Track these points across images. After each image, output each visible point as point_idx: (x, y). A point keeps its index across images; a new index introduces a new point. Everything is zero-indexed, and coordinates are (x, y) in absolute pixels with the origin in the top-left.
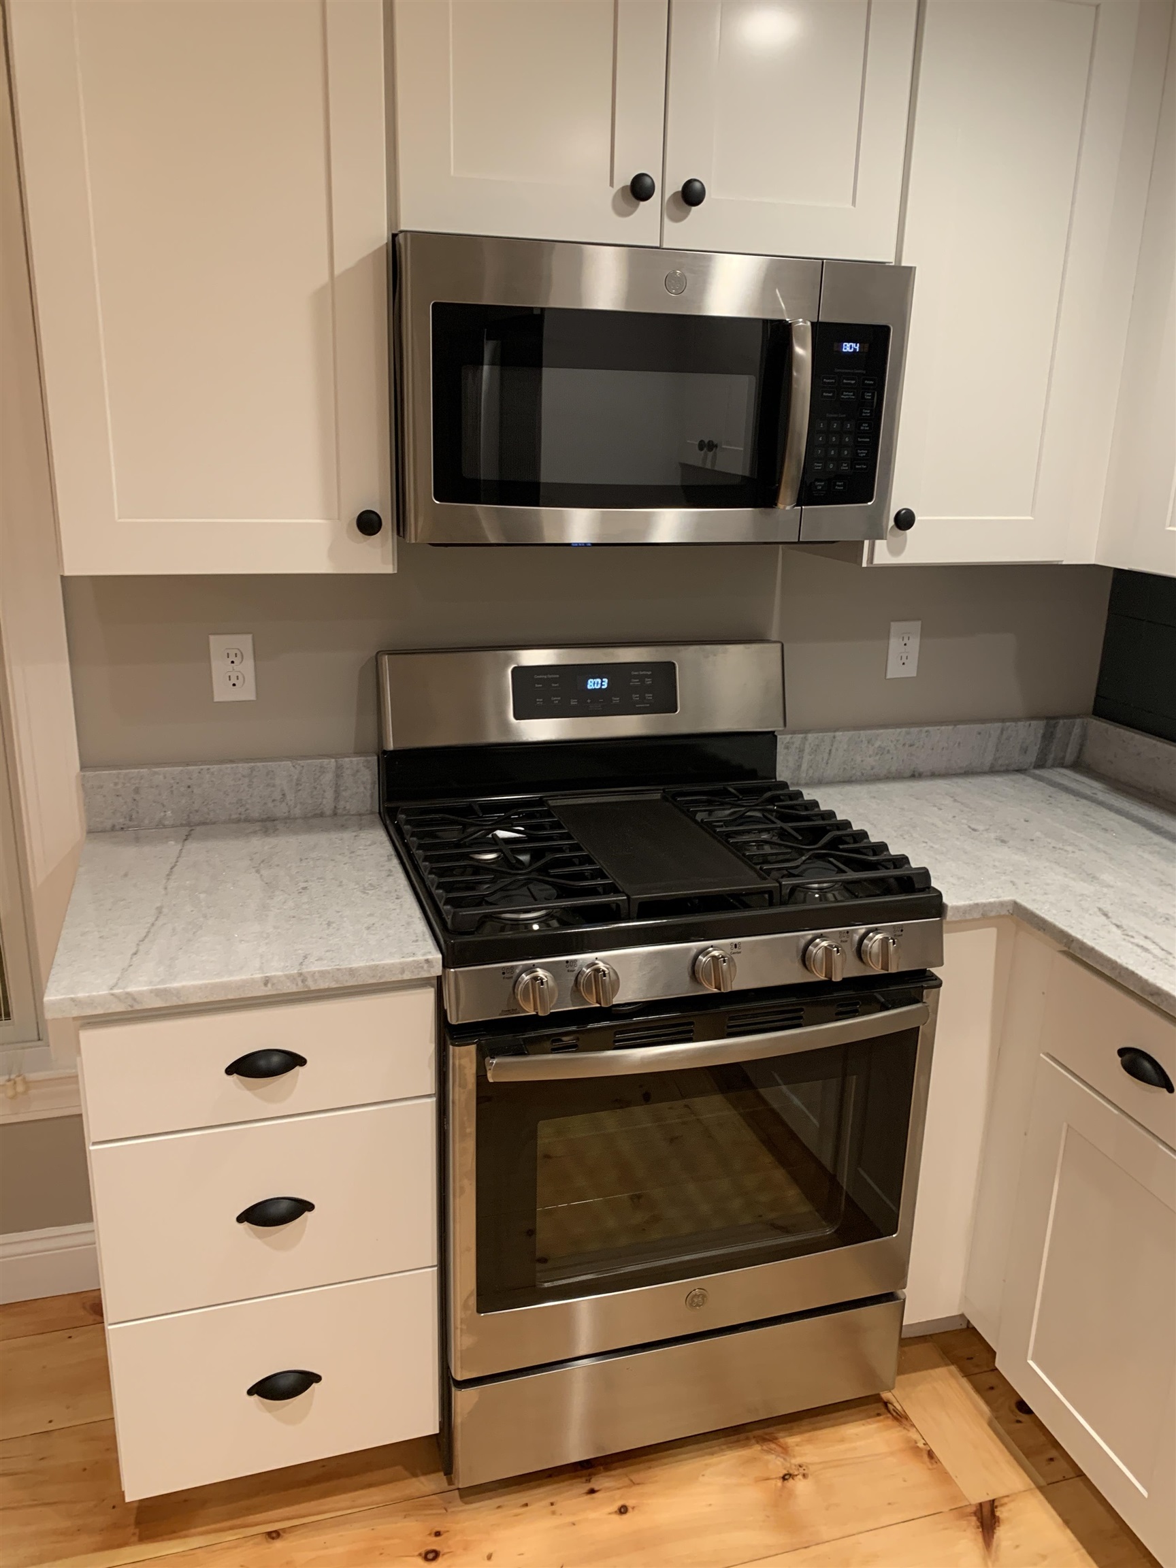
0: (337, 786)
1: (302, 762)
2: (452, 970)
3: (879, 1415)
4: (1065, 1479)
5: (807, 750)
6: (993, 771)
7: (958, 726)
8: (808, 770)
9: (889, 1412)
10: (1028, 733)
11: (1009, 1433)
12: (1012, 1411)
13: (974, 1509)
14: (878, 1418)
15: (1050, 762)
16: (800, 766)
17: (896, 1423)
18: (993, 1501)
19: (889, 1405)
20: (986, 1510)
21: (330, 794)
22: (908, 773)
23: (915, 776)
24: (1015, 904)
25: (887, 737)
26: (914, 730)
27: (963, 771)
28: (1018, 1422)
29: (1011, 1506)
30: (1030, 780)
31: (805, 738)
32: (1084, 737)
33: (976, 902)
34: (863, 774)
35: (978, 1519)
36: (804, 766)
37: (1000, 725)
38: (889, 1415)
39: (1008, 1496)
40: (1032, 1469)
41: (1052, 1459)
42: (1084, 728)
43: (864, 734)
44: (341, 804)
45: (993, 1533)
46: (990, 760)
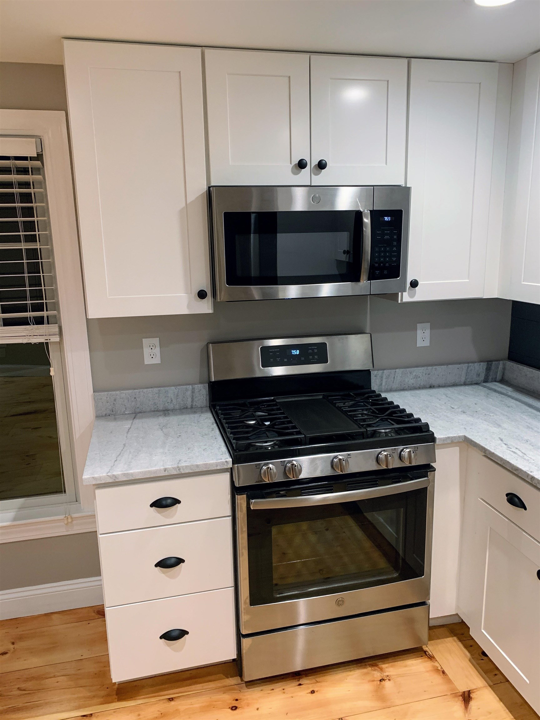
0: (193, 396)
1: (179, 387)
2: (236, 465)
3: (422, 656)
4: (501, 682)
5: (384, 377)
6: (465, 384)
7: (449, 366)
8: (385, 385)
9: (427, 655)
10: (480, 368)
11: (478, 664)
12: (480, 656)
13: (461, 694)
14: (422, 658)
15: (490, 380)
16: (381, 384)
17: (429, 660)
18: (470, 691)
19: (426, 653)
20: (466, 694)
21: (190, 400)
22: (428, 386)
23: (431, 387)
24: (465, 436)
25: (419, 371)
26: (430, 368)
27: (452, 385)
28: (482, 660)
29: (478, 693)
30: (480, 388)
31: (383, 372)
32: (504, 369)
33: (448, 436)
34: (409, 387)
35: (463, 698)
36: (384, 384)
37: (467, 365)
38: (426, 656)
39: (476, 689)
40: (487, 679)
41: (496, 675)
42: (504, 365)
43: (408, 370)
44: (194, 403)
45: (469, 703)
46: (463, 380)
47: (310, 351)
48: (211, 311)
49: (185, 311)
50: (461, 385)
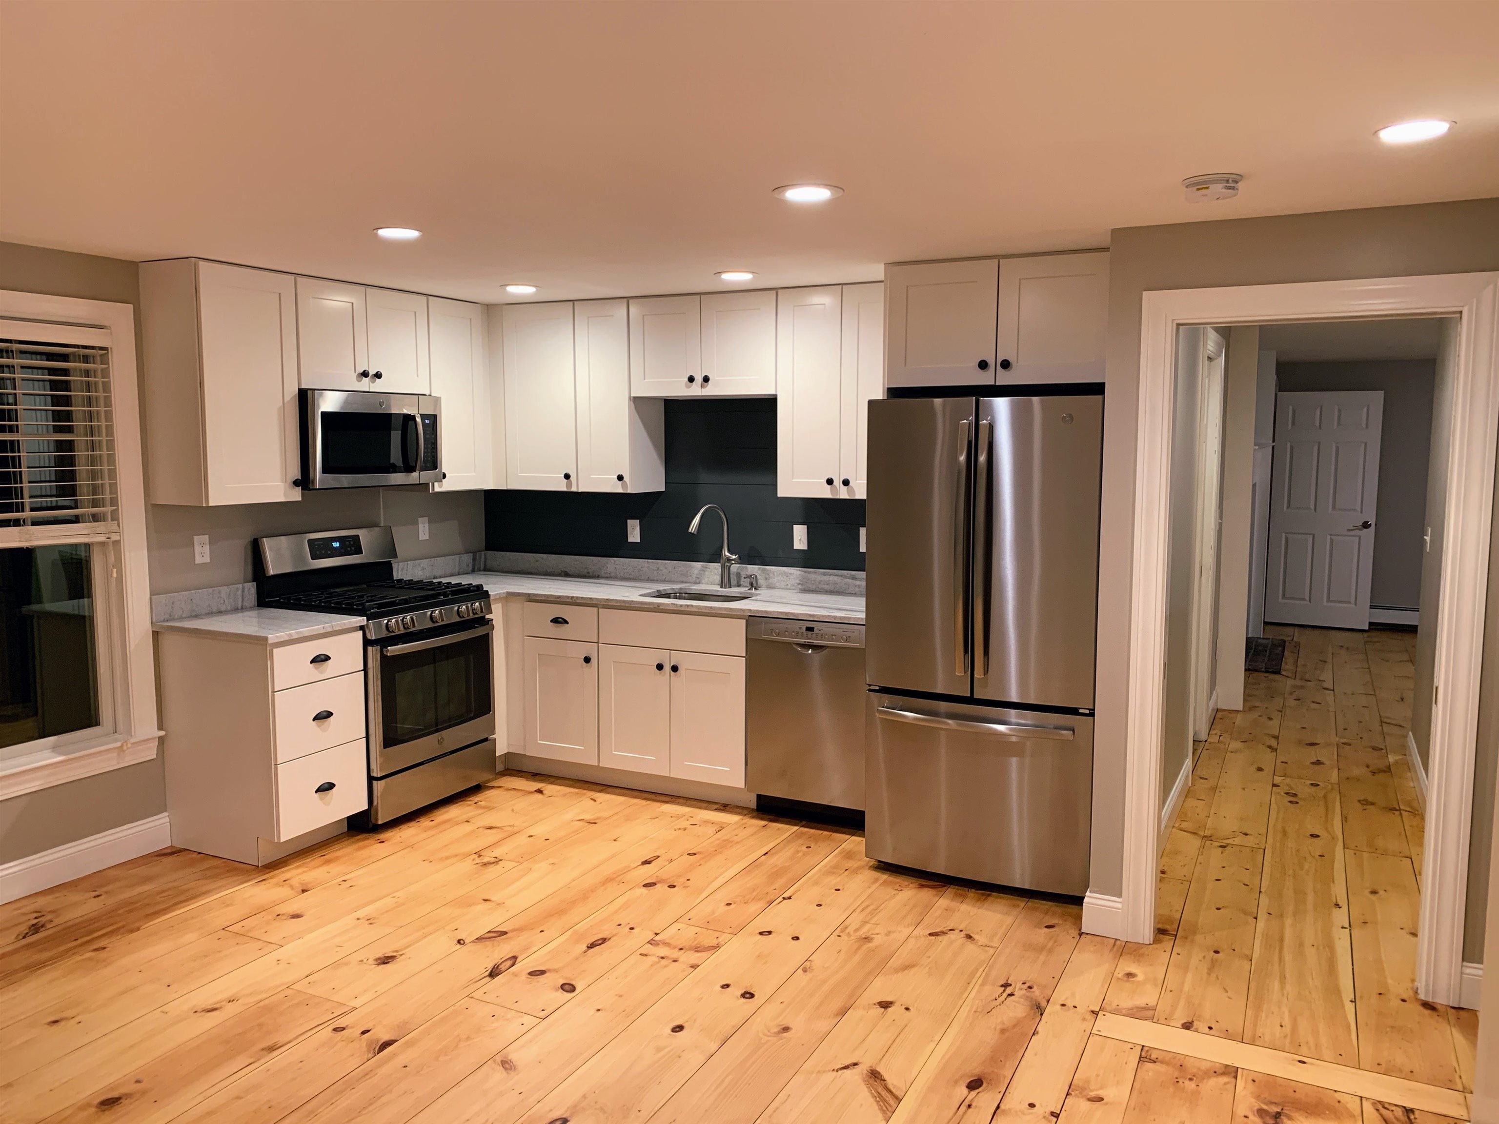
0: (243, 595)
1: (230, 586)
2: (370, 622)
5: (400, 569)
7: (446, 557)
10: (467, 558)
13: (533, 792)
15: (476, 570)
18: (539, 788)
19: (494, 786)
21: (240, 600)
24: (507, 592)
25: (425, 563)
26: (433, 559)
29: (544, 787)
31: (399, 565)
32: (486, 558)
33: (497, 594)
35: (537, 792)
37: (458, 556)
38: (493, 788)
40: (545, 781)
42: (485, 555)
43: (417, 561)
44: (245, 604)
45: (542, 793)
46: (457, 570)
47: (347, 543)
48: (300, 499)
49: (282, 499)
50: (456, 575)
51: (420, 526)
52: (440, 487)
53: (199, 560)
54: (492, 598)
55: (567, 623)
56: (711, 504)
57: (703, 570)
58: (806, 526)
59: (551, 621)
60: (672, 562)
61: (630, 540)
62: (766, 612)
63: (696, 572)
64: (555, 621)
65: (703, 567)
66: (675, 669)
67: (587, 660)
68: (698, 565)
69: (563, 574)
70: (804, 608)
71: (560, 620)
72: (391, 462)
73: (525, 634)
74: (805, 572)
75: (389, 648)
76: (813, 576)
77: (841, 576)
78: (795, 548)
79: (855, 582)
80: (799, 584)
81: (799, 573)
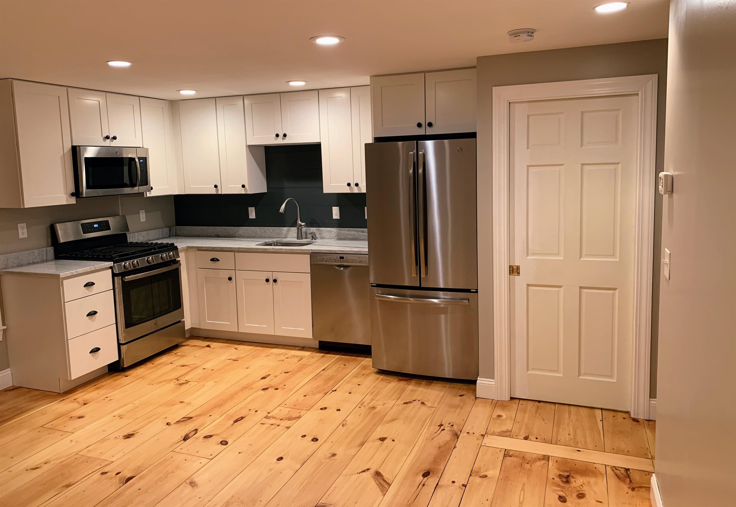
0: (46, 254)
1: (39, 249)
5: (131, 237)
7: (155, 230)
10: (166, 230)
15: (171, 236)
17: (186, 346)
20: (207, 346)
21: (45, 256)
24: (187, 246)
25: (144, 233)
26: (148, 231)
29: (211, 344)
32: (176, 230)
36: (131, 240)
37: (162, 229)
40: (211, 341)
42: (176, 228)
44: (48, 258)
45: (210, 347)
46: (161, 236)
47: (102, 225)
48: (75, 203)
49: (65, 203)
50: (161, 239)
51: (141, 215)
52: (150, 194)
53: (21, 236)
54: (179, 250)
55: (219, 260)
56: (290, 198)
57: (288, 231)
58: (339, 207)
59: (211, 260)
60: (272, 228)
61: (250, 218)
62: (320, 250)
63: (284, 232)
64: (213, 260)
65: (288, 229)
66: (275, 281)
67: (230, 279)
68: (286, 229)
69: (216, 236)
70: (339, 248)
71: (215, 259)
72: (125, 182)
73: (198, 267)
74: (339, 230)
75: (126, 277)
76: (343, 232)
77: (357, 231)
78: (334, 218)
79: (363, 234)
80: (336, 236)
81: (336, 230)
